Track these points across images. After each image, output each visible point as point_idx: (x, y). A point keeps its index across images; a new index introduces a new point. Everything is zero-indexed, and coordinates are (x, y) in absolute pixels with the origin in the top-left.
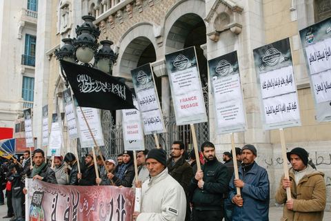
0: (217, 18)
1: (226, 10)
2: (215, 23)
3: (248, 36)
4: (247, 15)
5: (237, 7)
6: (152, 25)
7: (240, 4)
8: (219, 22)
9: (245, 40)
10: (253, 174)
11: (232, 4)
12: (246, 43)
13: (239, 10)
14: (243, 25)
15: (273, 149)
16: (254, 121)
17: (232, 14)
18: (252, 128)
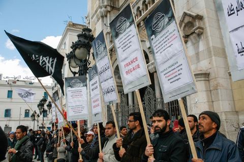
0: (185, 26)
1: (191, 19)
2: (184, 30)
3: (209, 34)
4: (206, 20)
5: (198, 15)
6: (145, 41)
7: (200, 13)
8: (187, 29)
9: (207, 37)
10: (216, 149)
11: (194, 14)
12: (208, 40)
13: (200, 18)
14: (204, 28)
15: (238, 116)
16: (220, 95)
17: (195, 21)
18: (219, 100)
